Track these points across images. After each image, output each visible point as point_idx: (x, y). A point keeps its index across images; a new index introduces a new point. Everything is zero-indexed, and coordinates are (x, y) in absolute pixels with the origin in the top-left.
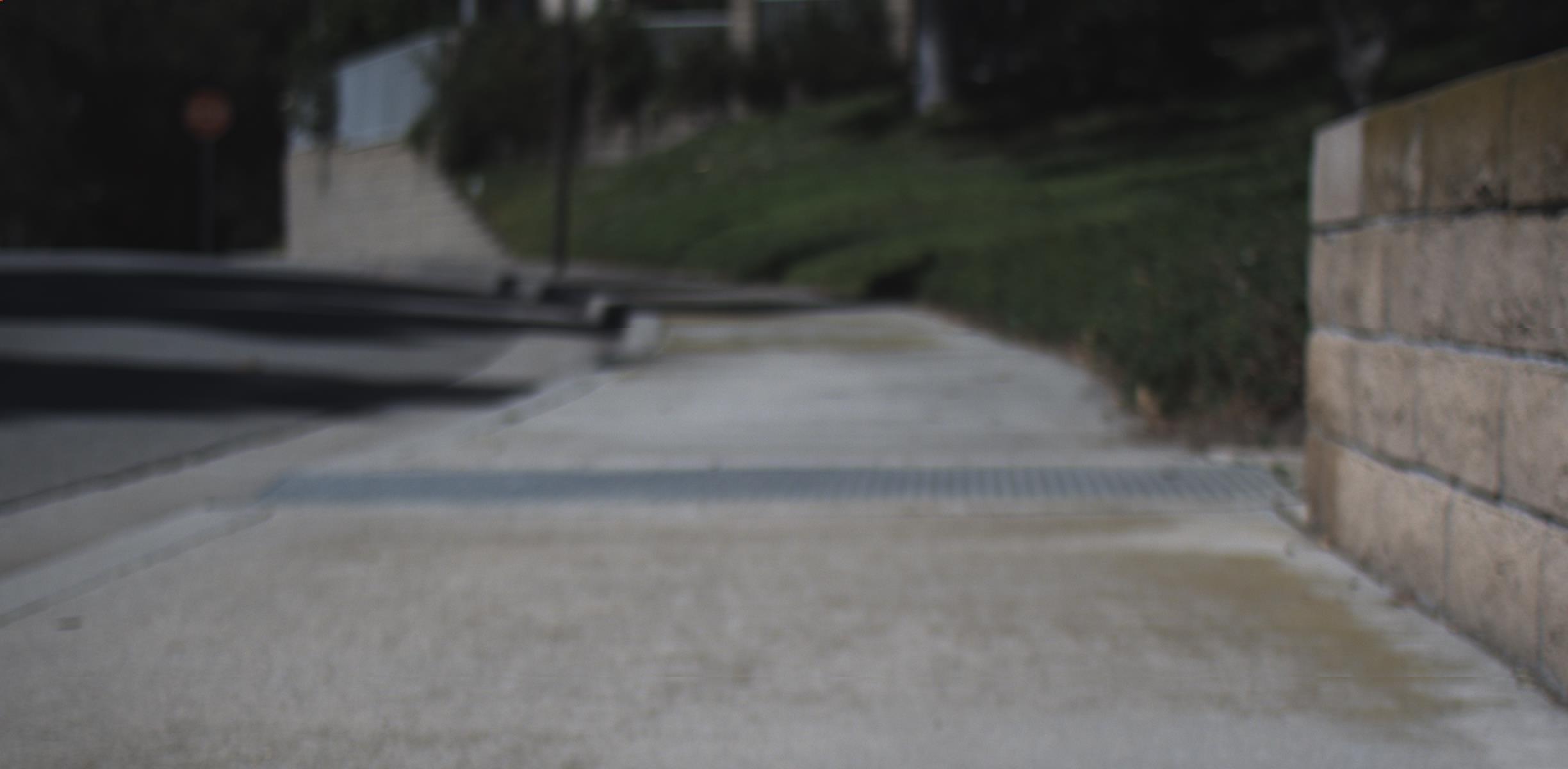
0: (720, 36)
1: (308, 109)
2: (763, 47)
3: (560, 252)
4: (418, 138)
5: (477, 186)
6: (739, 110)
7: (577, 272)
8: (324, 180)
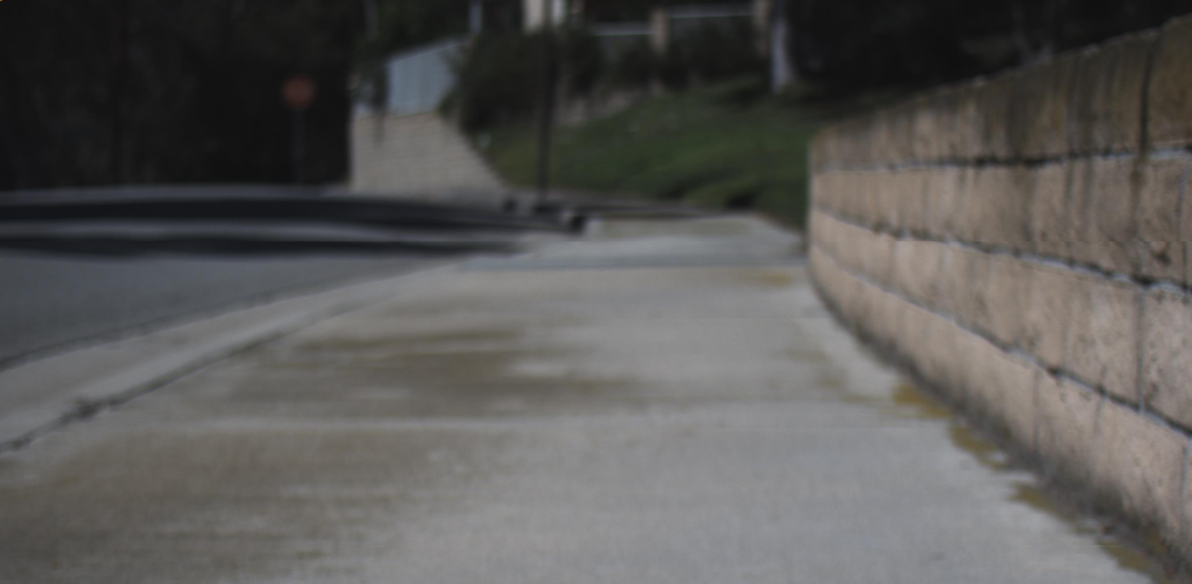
0: (644, 42)
1: (368, 89)
2: (674, 45)
3: (542, 182)
4: (445, 109)
5: (485, 140)
6: (657, 90)
7: (554, 196)
8: (379, 136)
